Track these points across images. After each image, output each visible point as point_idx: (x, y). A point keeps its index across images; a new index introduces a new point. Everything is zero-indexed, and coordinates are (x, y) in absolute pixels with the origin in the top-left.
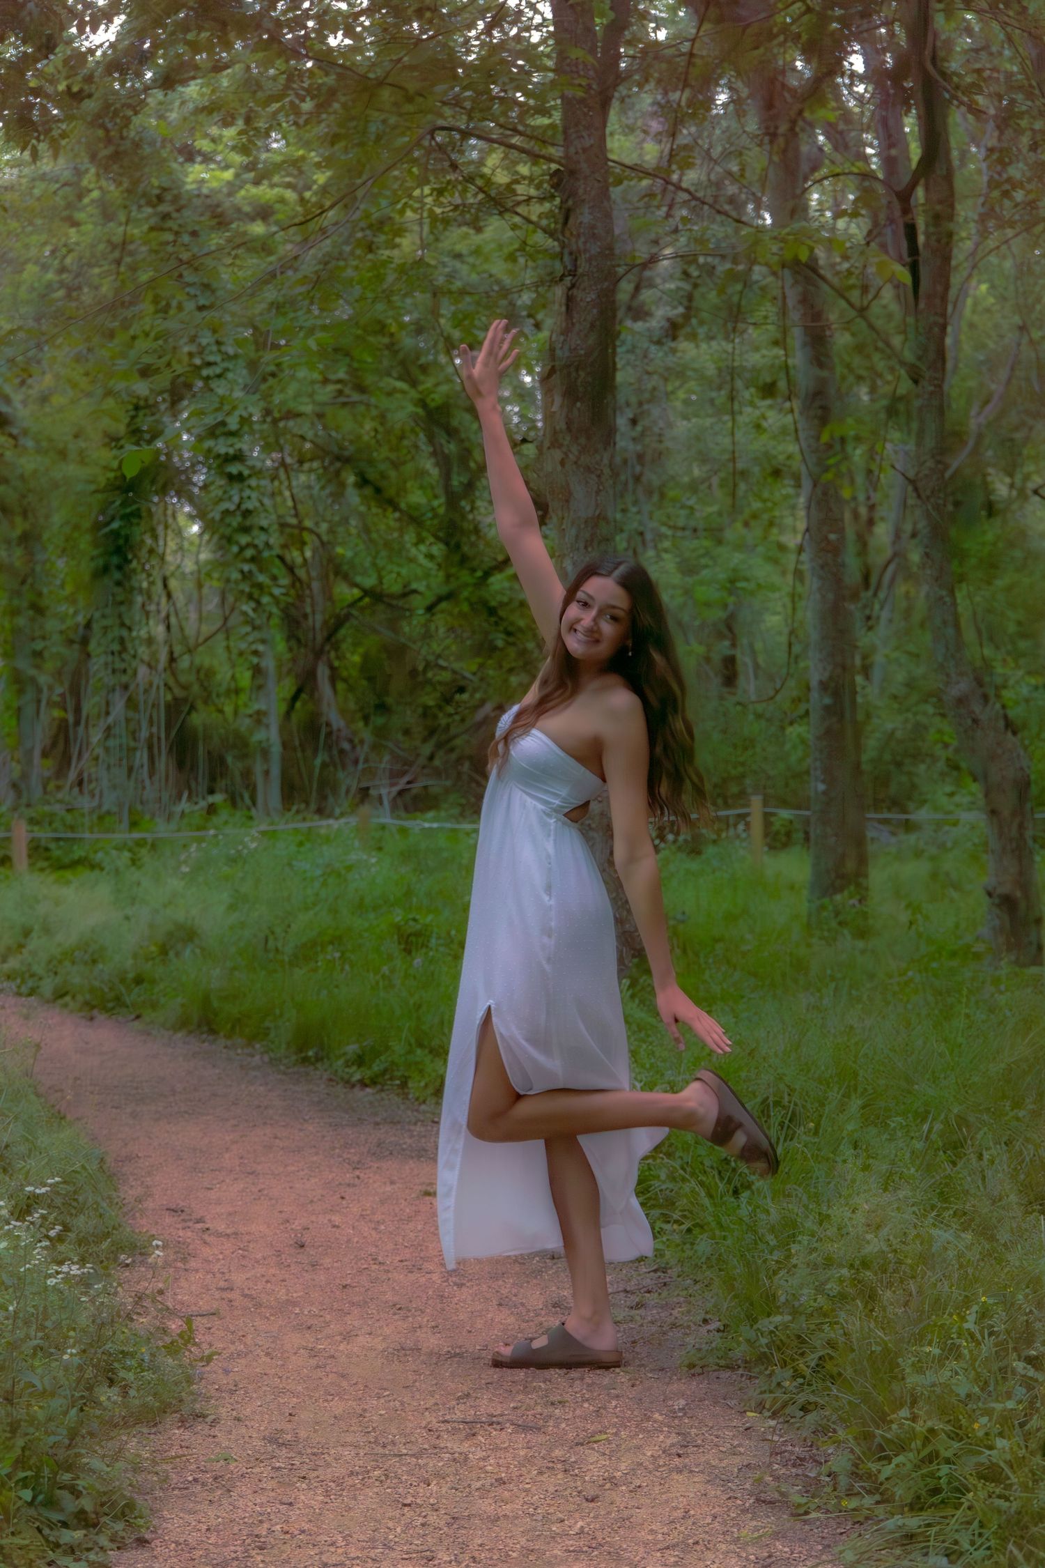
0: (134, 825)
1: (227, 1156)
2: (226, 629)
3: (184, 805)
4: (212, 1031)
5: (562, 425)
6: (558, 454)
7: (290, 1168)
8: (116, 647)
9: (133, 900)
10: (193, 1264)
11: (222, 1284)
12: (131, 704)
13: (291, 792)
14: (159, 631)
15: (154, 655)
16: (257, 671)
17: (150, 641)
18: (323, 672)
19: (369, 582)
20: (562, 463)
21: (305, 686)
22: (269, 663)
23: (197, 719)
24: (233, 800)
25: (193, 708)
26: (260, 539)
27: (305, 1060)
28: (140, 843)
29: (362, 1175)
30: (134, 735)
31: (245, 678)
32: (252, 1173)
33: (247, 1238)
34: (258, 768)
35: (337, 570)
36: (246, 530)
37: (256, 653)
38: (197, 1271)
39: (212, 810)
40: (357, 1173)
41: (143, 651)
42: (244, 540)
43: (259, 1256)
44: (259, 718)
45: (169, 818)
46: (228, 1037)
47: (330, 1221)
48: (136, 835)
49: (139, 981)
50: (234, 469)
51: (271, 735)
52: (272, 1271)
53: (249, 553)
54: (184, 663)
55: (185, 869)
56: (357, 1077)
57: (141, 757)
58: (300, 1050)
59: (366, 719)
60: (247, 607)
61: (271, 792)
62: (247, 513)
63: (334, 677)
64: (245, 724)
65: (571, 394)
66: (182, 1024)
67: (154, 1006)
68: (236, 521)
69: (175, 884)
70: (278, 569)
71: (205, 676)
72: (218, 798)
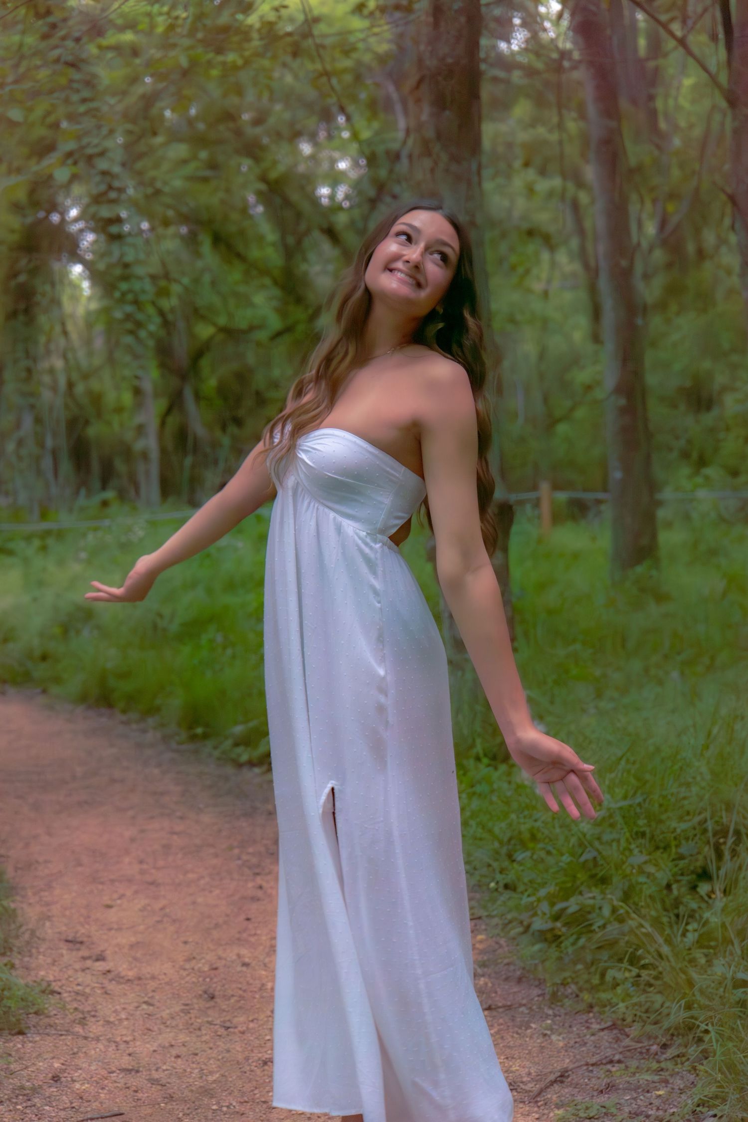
0: (43, 516)
1: (127, 860)
2: (111, 359)
3: (82, 501)
4: (110, 705)
5: (430, 133)
6: (427, 163)
7: (191, 876)
8: (24, 374)
9: (41, 584)
10: (95, 1028)
11: (126, 1062)
12: (38, 420)
13: (168, 488)
14: (59, 364)
15: (55, 381)
16: (137, 392)
17: (52, 371)
18: (188, 394)
19: (222, 321)
20: (432, 170)
21: (175, 403)
22: (147, 386)
23: (92, 431)
24: (122, 496)
25: (87, 423)
26: (137, 286)
27: (193, 738)
28: (48, 533)
29: (264, 884)
30: (41, 444)
31: (127, 398)
32: (152, 883)
33: (153, 984)
34: (141, 468)
35: (197, 313)
36: (125, 278)
37: (137, 377)
38: (98, 1039)
39: (105, 504)
40: (259, 881)
41: (47, 379)
42: (124, 286)
43: (165, 1014)
44: (140, 430)
45: (71, 510)
46: (124, 712)
47: (239, 956)
48: (45, 526)
49: (44, 658)
50: (114, 229)
51: (150, 443)
52: (182, 1037)
53: (130, 297)
54: (80, 389)
55: (83, 555)
56: (244, 758)
57: (47, 463)
58: (190, 727)
59: (224, 428)
60: (129, 340)
61: (151, 488)
62: (126, 266)
63: (198, 397)
64: (129, 436)
65: (440, 103)
66: (83, 699)
67: (57, 680)
68: (118, 272)
69: (76, 568)
70: (151, 310)
71: (96, 399)
72: (110, 494)
